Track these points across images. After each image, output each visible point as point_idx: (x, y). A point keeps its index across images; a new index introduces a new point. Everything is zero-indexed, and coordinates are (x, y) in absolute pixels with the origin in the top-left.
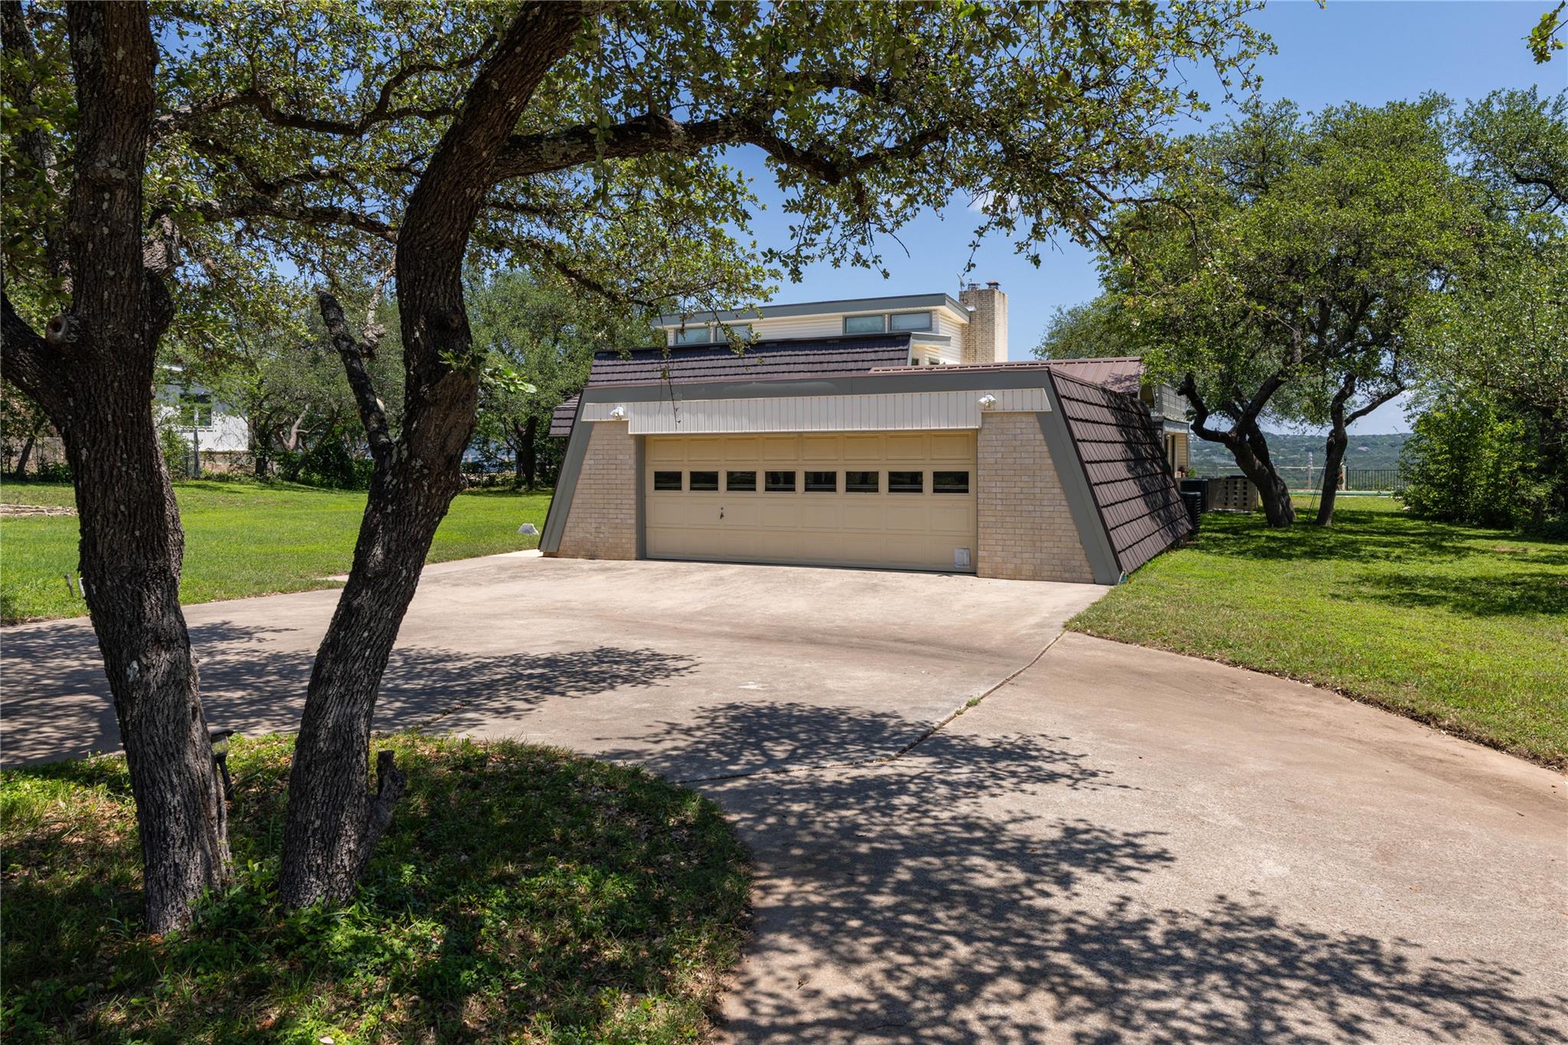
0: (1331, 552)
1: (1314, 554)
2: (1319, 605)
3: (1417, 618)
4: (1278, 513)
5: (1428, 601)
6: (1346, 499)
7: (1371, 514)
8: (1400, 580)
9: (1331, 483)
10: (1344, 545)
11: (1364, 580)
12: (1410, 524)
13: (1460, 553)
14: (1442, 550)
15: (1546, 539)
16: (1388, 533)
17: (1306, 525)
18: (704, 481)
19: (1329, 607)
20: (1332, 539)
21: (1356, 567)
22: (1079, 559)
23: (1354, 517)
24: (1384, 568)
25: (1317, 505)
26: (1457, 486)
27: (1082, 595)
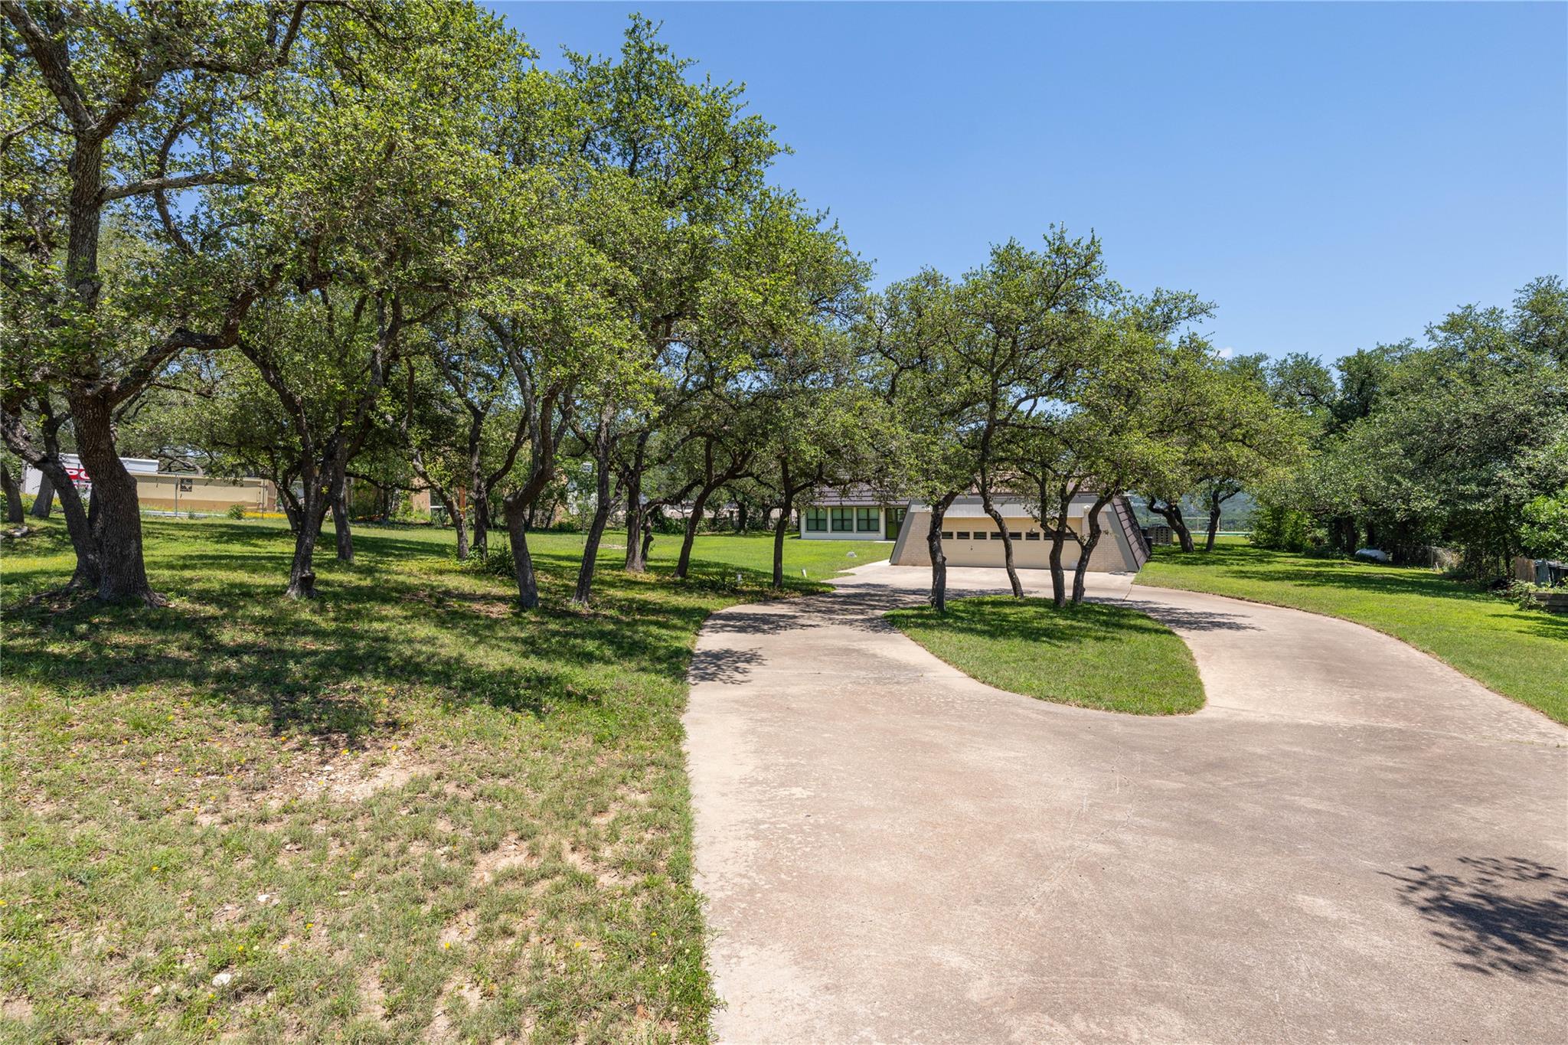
0: (1214, 563)
1: (1207, 564)
2: (1210, 578)
3: (1245, 581)
4: (1186, 545)
5: (1249, 578)
6: (1222, 537)
7: (1233, 545)
8: (1242, 572)
9: (1212, 529)
10: (1219, 560)
11: (1227, 572)
12: (1252, 550)
13: (1269, 562)
14: (1262, 561)
15: (1314, 558)
16: (1241, 555)
17: (1200, 551)
18: (963, 535)
19: (1215, 579)
20: (1215, 558)
21: (1225, 568)
22: (1123, 564)
23: (1224, 547)
24: (1236, 568)
25: (1206, 542)
26: (1277, 532)
27: (1131, 577)
